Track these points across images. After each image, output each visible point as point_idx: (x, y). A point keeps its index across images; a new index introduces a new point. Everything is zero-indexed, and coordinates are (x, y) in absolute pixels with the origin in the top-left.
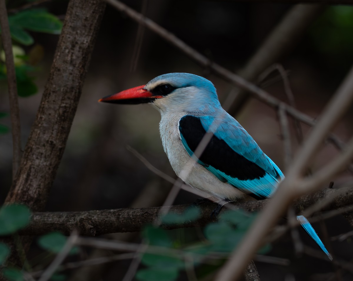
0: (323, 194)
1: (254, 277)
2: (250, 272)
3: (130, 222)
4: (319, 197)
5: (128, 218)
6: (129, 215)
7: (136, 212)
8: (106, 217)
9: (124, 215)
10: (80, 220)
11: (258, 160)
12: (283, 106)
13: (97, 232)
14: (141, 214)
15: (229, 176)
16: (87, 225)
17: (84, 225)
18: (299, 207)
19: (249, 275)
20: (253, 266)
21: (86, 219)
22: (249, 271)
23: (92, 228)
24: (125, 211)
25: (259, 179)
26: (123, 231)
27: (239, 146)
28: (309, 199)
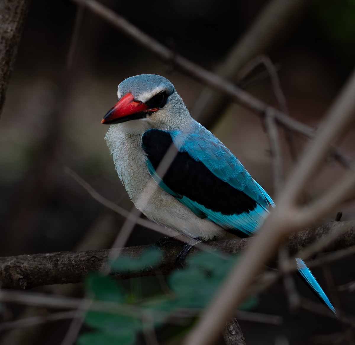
0: (328, 229)
1: (238, 340)
2: (232, 334)
3: (72, 270)
4: (323, 233)
5: (69, 264)
6: (70, 260)
7: (79, 257)
8: (40, 263)
9: (64, 260)
10: (5, 268)
11: (246, 188)
12: (271, 112)
13: (28, 283)
14: (87, 259)
15: (210, 210)
16: (15, 275)
17: (10, 275)
18: (297, 246)
19: (231, 338)
20: (236, 327)
21: (13, 267)
22: (230, 332)
23: (21, 278)
24: (65, 255)
25: (248, 212)
26: (63, 282)
27: (223, 170)
28: (310, 236)
